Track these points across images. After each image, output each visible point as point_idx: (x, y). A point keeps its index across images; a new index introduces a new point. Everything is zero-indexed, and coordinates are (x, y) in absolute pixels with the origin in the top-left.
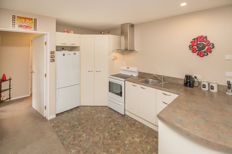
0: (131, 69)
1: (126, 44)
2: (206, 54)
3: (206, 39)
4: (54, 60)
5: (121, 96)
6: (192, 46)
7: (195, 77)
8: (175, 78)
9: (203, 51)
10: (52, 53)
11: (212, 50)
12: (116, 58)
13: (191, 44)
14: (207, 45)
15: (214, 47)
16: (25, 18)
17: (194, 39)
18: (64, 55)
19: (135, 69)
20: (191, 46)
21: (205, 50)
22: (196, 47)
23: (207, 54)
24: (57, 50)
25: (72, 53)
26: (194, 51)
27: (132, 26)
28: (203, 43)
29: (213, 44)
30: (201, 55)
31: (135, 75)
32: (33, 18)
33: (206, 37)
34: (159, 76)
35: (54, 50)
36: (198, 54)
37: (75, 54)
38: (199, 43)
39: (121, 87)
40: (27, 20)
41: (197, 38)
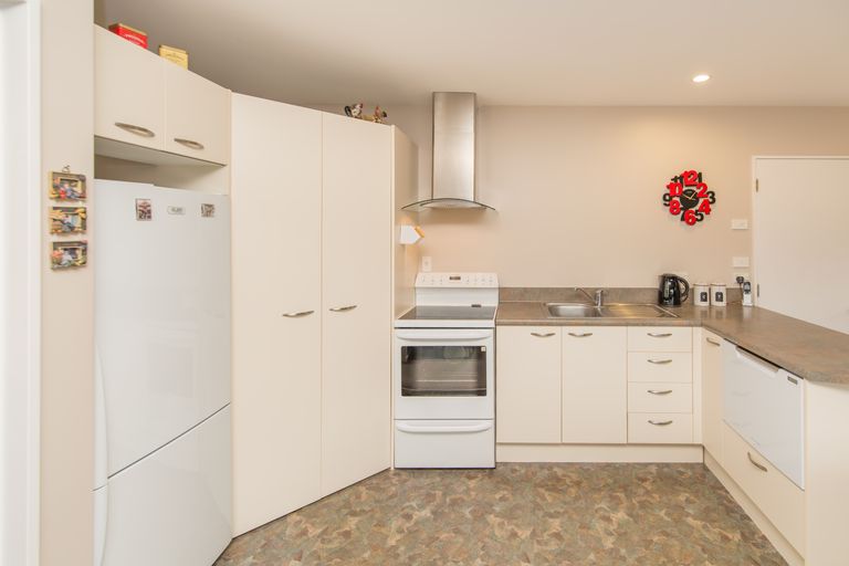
2: (699, 217)
3: (700, 181)
6: (671, 198)
8: (629, 289)
9: (694, 209)
11: (711, 206)
13: (668, 191)
14: (702, 195)
15: (714, 201)
17: (675, 179)
20: (667, 198)
21: (697, 208)
22: (677, 199)
23: (702, 219)
26: (674, 209)
28: (694, 188)
29: (713, 194)
30: (689, 219)
31: (491, 301)
33: (700, 174)
36: (683, 219)
37: (207, 211)
38: (685, 189)
41: (681, 177)
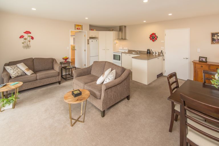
0: (125, 48)
1: (122, 36)
4: (89, 43)
5: (120, 60)
7: (151, 50)
9: (154, 39)
10: (88, 40)
11: (157, 38)
12: (117, 43)
13: (150, 36)
14: (155, 37)
16: (79, 25)
18: (92, 41)
19: (126, 48)
23: (155, 41)
24: (90, 39)
25: (95, 40)
26: (151, 39)
27: (125, 27)
29: (157, 36)
30: (153, 41)
31: (127, 51)
32: (81, 25)
33: (155, 33)
34: (138, 51)
35: (89, 39)
37: (97, 41)
38: (153, 36)
39: (120, 56)
40: (79, 26)
41: (152, 34)
